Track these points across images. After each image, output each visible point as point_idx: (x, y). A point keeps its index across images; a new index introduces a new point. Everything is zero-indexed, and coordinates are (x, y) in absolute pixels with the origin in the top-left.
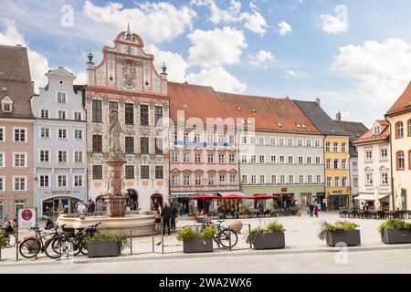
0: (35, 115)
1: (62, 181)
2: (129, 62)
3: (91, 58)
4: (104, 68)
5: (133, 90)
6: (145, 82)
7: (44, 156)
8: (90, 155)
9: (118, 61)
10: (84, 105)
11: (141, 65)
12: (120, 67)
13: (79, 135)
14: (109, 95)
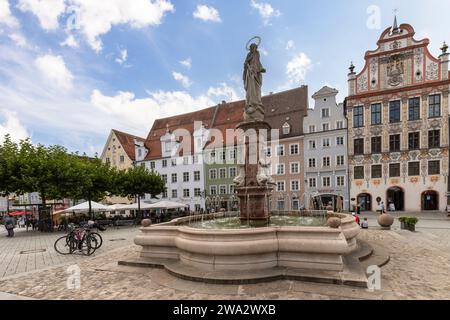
0: (305, 132)
1: (327, 182)
2: (395, 58)
3: (352, 68)
4: (366, 74)
5: (400, 85)
6: (417, 70)
7: (312, 162)
8: (351, 158)
9: (381, 61)
10: (345, 114)
11: (411, 55)
12: (384, 67)
13: (340, 141)
14: (370, 99)
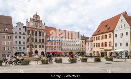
1: (20, 48)
2: (36, 21)
3: (27, 20)
4: (30, 23)
5: (37, 28)
6: (40, 26)
7: (16, 42)
8: (27, 42)
9: (34, 21)
10: (25, 31)
11: (39, 22)
12: (34, 22)
13: (24, 38)
14: (31, 29)
